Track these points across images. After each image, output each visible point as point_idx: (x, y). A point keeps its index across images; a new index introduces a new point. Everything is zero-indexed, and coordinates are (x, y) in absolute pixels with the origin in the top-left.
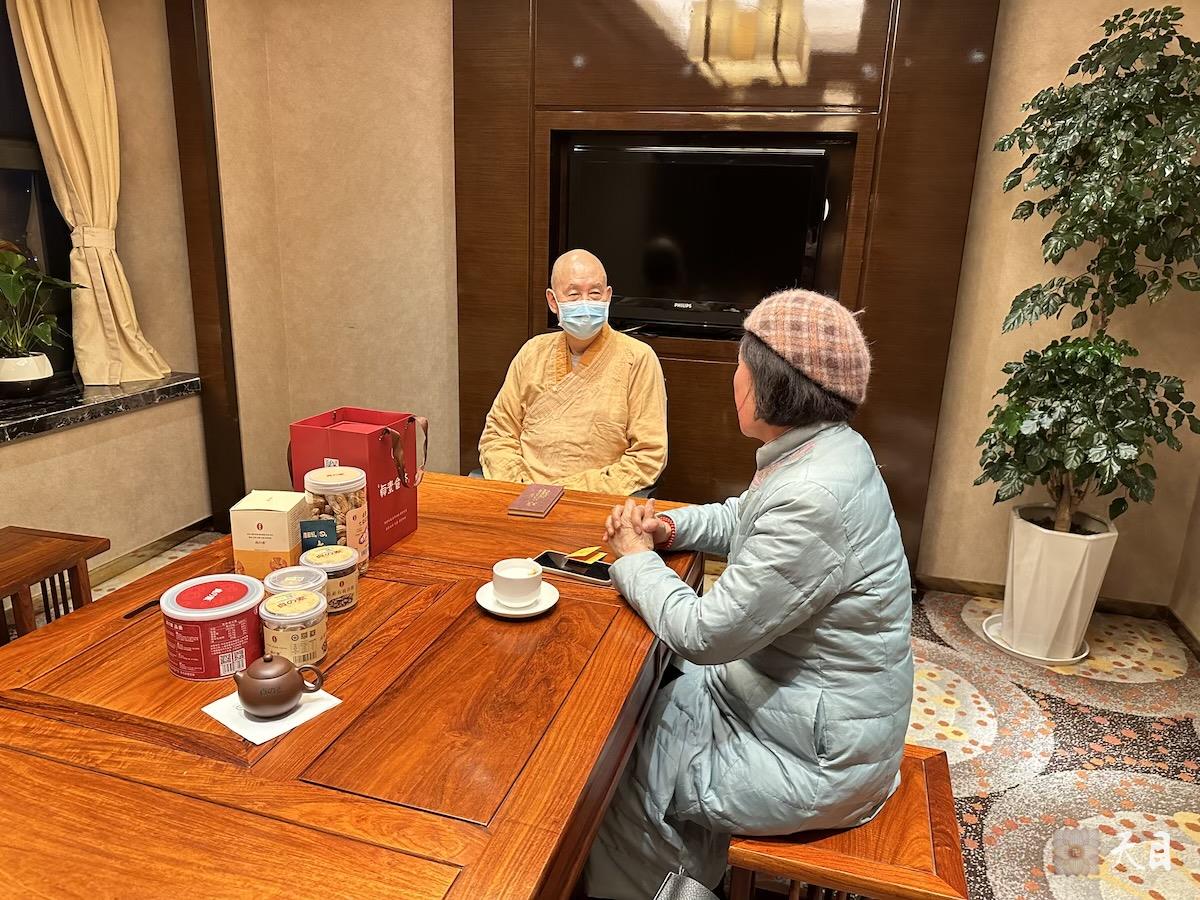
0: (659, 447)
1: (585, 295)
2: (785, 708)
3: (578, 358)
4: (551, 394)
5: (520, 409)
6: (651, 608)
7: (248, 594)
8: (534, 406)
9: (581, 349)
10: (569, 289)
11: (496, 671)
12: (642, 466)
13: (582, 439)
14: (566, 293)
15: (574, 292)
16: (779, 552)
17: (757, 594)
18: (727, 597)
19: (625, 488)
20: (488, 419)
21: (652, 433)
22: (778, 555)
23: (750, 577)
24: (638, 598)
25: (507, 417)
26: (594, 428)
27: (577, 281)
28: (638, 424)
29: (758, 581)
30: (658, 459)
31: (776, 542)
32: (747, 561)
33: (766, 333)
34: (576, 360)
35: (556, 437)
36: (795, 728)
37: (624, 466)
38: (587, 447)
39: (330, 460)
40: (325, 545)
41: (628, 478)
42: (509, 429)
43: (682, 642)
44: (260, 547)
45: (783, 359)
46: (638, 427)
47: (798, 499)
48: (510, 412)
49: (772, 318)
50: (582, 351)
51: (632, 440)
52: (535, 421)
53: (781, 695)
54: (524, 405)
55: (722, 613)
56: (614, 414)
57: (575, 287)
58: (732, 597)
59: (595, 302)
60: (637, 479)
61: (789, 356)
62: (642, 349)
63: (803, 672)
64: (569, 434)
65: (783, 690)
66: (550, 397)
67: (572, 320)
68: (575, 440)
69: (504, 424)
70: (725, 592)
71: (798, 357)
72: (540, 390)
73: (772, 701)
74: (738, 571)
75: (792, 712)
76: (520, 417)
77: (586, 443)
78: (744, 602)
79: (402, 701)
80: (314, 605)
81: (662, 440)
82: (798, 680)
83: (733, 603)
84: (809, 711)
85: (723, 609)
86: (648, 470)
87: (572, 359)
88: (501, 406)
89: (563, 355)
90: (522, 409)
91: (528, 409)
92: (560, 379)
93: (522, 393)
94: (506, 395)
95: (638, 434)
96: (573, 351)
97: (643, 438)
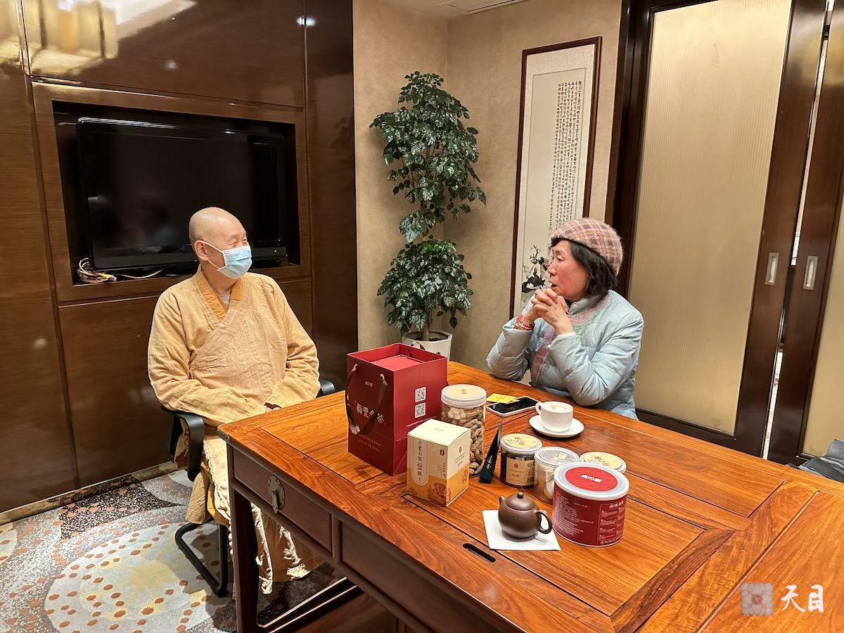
4: (220, 330)
8: (207, 345)
14: (228, 242)
21: (303, 339)
25: (176, 363)
34: (226, 299)
45: (605, 261)
50: (229, 290)
54: (193, 348)
56: (278, 332)
61: (608, 259)
76: (188, 360)
86: (314, 364)
87: (221, 298)
88: (168, 355)
89: (214, 296)
90: (192, 352)
91: (200, 349)
92: (221, 316)
93: (191, 337)
94: (170, 344)
95: (297, 341)
96: (220, 292)
97: (301, 343)
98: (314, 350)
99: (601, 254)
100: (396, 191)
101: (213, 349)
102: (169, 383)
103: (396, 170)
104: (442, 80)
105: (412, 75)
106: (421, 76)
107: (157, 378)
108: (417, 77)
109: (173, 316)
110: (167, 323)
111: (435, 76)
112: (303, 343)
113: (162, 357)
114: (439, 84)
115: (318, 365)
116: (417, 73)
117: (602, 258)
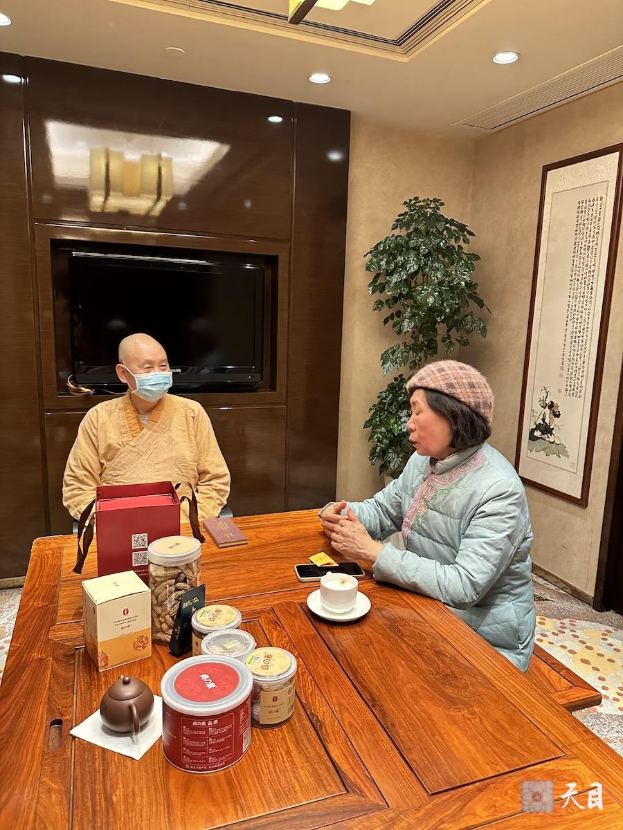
0: (226, 475)
1: (156, 368)
3: (147, 417)
4: (130, 448)
5: (99, 465)
8: (116, 460)
10: (144, 363)
12: (218, 491)
14: (140, 367)
15: (148, 366)
16: (508, 525)
17: (501, 554)
19: (213, 510)
20: (66, 478)
21: (218, 466)
22: (509, 528)
23: (496, 545)
25: (87, 473)
26: (178, 470)
28: (207, 461)
29: (501, 547)
30: (226, 484)
31: (506, 520)
32: (489, 535)
34: (145, 420)
36: (507, 633)
37: (206, 494)
39: (137, 535)
41: (213, 503)
42: (91, 483)
44: (125, 631)
47: (510, 490)
48: (90, 469)
50: (149, 412)
51: (202, 473)
52: (120, 473)
53: (493, 614)
54: (103, 461)
56: (189, 456)
57: (149, 362)
58: (488, 560)
59: (163, 373)
60: (218, 502)
61: (473, 404)
62: (195, 406)
63: (500, 596)
65: (493, 611)
66: (131, 451)
67: (149, 388)
69: (86, 480)
71: (478, 405)
72: (119, 446)
73: (489, 619)
74: (486, 543)
75: (503, 622)
76: (99, 472)
78: (495, 563)
81: (225, 469)
83: (490, 565)
86: (222, 493)
87: (140, 418)
88: (80, 465)
89: (133, 415)
90: (102, 464)
91: (109, 463)
92: (135, 435)
93: (102, 451)
94: (83, 455)
95: (210, 469)
96: (141, 412)
97: (214, 470)
98: (228, 479)
99: (463, 400)
100: (386, 321)
101: (120, 465)
102: (75, 492)
103: (383, 300)
104: (442, 204)
105: (411, 200)
106: (420, 201)
107: (68, 485)
108: (416, 203)
109: (91, 429)
110: (87, 436)
111: (435, 200)
112: (215, 470)
113: (75, 466)
114: (438, 209)
115: (228, 494)
116: (416, 199)
117: (465, 403)
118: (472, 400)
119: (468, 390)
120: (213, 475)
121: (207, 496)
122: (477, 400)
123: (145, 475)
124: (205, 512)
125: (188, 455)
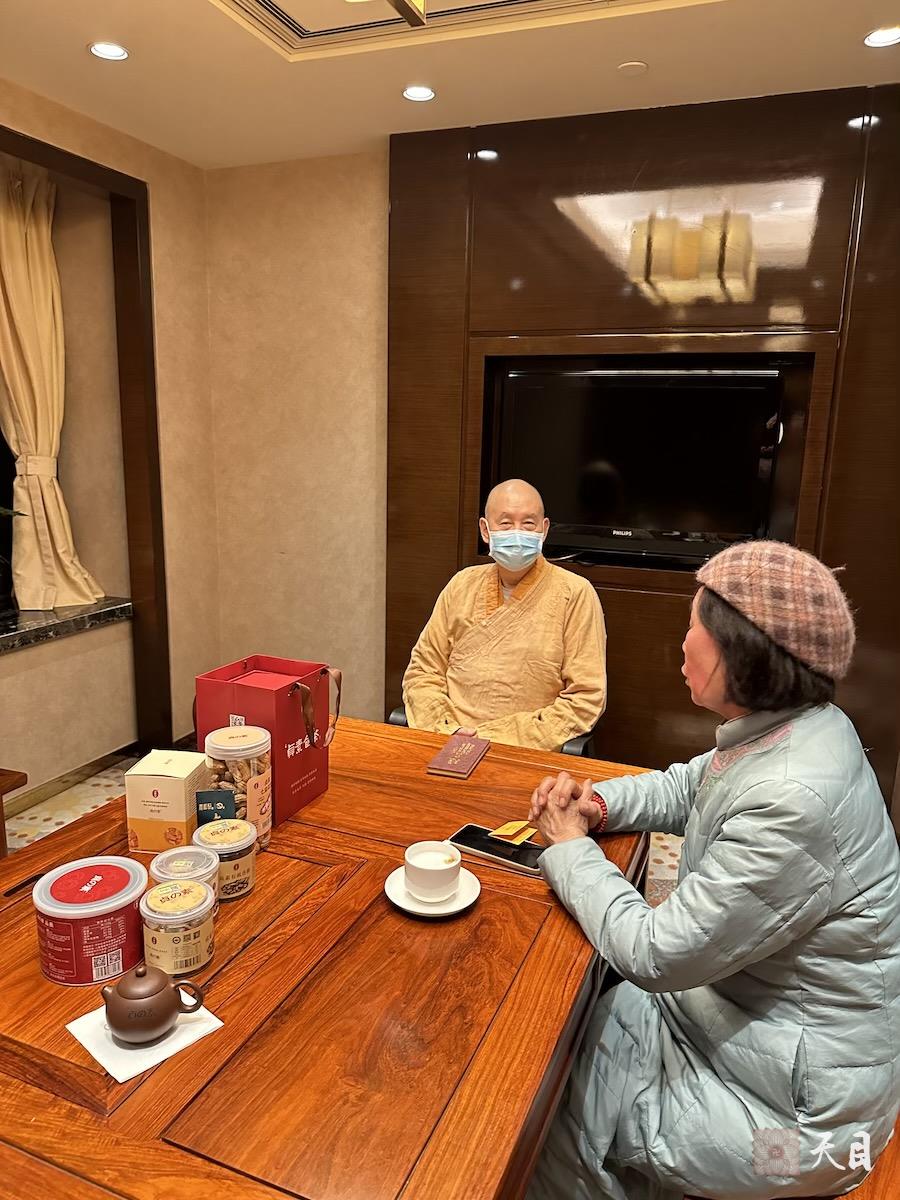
0: (597, 690)
1: (517, 524)
2: (756, 1045)
3: (510, 591)
4: (480, 628)
5: (447, 644)
6: (590, 917)
7: (130, 884)
8: (462, 641)
9: (514, 581)
10: (502, 517)
11: (403, 991)
12: (578, 710)
13: (513, 678)
14: (497, 522)
15: (506, 520)
16: (752, 867)
17: (725, 916)
18: (688, 919)
19: (559, 735)
20: (413, 653)
21: (589, 674)
22: (753, 872)
23: (716, 895)
24: (573, 902)
25: (433, 652)
26: (527, 667)
27: (510, 510)
28: (574, 664)
29: (725, 901)
30: (595, 703)
31: (752, 855)
32: (714, 873)
33: (737, 598)
34: (507, 593)
35: (484, 676)
36: (767, 1073)
37: (558, 710)
38: (518, 687)
39: (235, 716)
40: (222, 818)
41: (562, 724)
42: (434, 664)
43: (629, 966)
44: (155, 816)
45: (762, 632)
46: (574, 667)
47: (778, 802)
48: (436, 646)
49: (744, 580)
50: (514, 584)
51: (566, 681)
52: (462, 657)
53: (751, 1029)
54: (451, 640)
55: (679, 937)
56: (548, 653)
57: (508, 516)
58: (693, 917)
59: (528, 533)
60: (572, 725)
61: (769, 630)
62: (579, 584)
63: (781, 1004)
64: (499, 672)
65: (755, 1025)
66: (480, 632)
67: (502, 550)
68: (505, 679)
69: (430, 659)
70: (684, 909)
71: (782, 632)
72: (468, 624)
73: (741, 1036)
74: (701, 885)
75: (764, 1053)
76: (447, 652)
77: (516, 683)
78: (708, 925)
79: (291, 1027)
80: (201, 901)
81: (601, 682)
82: (772, 1012)
83: (695, 925)
84: (786, 1054)
85: (682, 932)
88: (428, 639)
90: (449, 644)
91: (456, 643)
92: (490, 612)
93: (450, 627)
94: (433, 628)
95: (575, 675)
96: (506, 584)
97: (578, 679)
99: (750, 617)
115: (595, 719)
117: (753, 625)
118: (770, 621)
119: (767, 602)
120: (576, 686)
121: (559, 713)
122: (782, 624)
123: (486, 665)
124: (542, 733)
125: (550, 649)
